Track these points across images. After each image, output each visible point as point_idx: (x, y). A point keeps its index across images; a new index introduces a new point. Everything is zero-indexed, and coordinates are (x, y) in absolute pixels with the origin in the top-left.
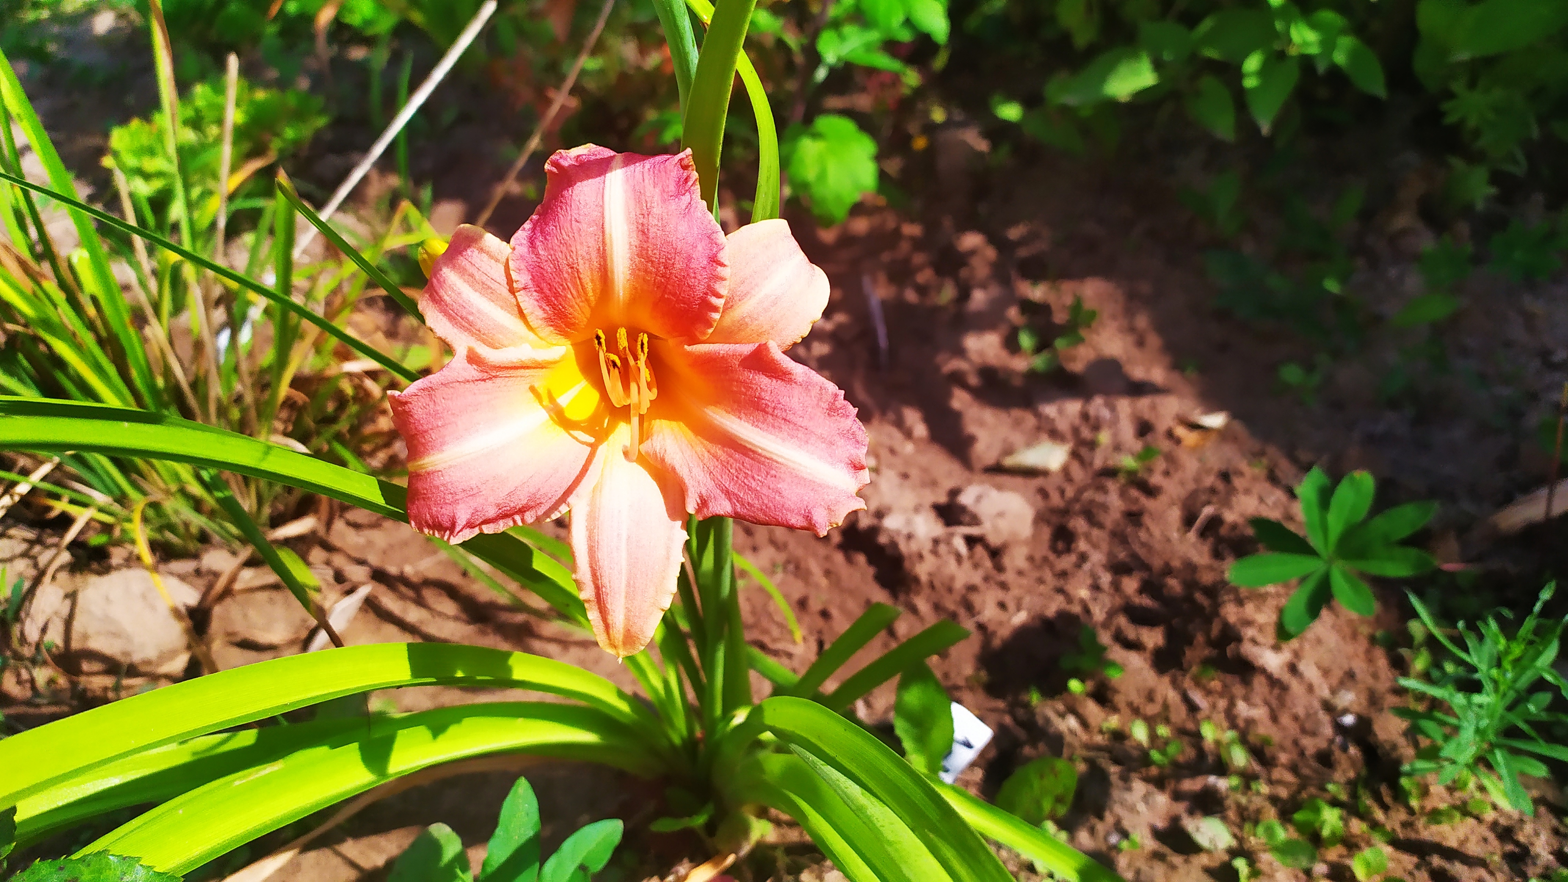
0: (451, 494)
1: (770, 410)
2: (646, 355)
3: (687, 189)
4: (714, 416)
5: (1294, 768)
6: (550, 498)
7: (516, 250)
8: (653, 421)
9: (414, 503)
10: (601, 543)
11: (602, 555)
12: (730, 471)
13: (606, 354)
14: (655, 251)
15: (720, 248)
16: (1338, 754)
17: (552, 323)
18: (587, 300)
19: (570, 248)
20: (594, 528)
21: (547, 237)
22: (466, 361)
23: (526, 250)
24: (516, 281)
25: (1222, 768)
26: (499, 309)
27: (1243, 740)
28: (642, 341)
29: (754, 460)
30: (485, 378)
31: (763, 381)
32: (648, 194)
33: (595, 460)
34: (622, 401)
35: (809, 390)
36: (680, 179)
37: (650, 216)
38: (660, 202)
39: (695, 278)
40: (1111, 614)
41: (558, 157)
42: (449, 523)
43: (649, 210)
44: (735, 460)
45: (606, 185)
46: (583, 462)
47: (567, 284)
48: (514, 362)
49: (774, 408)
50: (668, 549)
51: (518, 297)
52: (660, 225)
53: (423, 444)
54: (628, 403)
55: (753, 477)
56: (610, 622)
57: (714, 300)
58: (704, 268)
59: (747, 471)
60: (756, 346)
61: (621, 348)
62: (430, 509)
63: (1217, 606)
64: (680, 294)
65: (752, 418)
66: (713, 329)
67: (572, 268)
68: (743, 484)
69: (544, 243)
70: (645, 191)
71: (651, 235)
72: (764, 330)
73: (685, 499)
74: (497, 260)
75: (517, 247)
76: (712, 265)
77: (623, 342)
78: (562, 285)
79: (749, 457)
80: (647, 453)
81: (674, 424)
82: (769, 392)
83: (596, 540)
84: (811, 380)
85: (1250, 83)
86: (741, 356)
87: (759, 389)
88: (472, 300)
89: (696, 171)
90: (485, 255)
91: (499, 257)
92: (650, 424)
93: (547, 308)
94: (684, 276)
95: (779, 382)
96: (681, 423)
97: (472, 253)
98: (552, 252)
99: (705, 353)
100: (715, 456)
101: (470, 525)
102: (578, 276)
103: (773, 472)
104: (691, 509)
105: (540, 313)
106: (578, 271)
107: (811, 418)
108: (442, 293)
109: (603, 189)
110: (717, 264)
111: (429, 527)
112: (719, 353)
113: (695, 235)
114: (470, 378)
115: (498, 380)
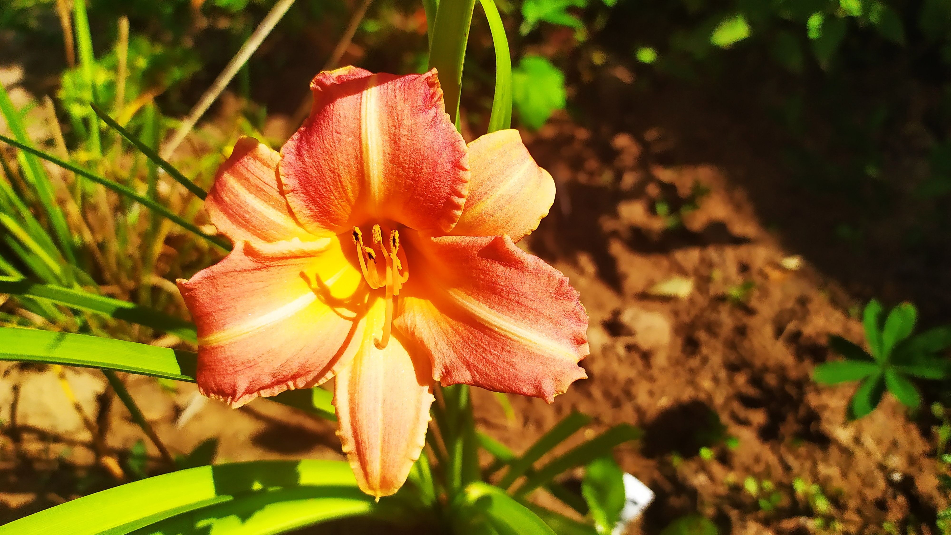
0: (232, 366)
1: (505, 295)
2: (398, 248)
3: (433, 103)
4: (457, 297)
5: (859, 512)
6: (318, 367)
7: (285, 158)
8: (405, 298)
9: (201, 373)
10: (360, 405)
11: (362, 416)
12: (470, 346)
13: (363, 247)
14: (405, 158)
15: (462, 155)
16: (890, 502)
17: (318, 219)
18: (348, 200)
19: (332, 157)
20: (355, 393)
21: (312, 146)
22: (243, 253)
23: (294, 158)
24: (286, 185)
25: (810, 513)
26: (271, 208)
27: (824, 491)
28: (394, 237)
29: (492, 338)
30: (259, 267)
31: (499, 269)
32: (399, 108)
33: (357, 332)
34: (378, 284)
35: (539, 277)
36: (427, 95)
37: (401, 127)
38: (409, 115)
39: (440, 181)
40: (728, 400)
41: (321, 77)
42: (231, 390)
43: (400, 122)
44: (475, 337)
45: (362, 101)
46: (346, 335)
47: (329, 187)
48: (284, 254)
49: (509, 293)
50: (418, 410)
51: (287, 198)
52: (409, 135)
53: (207, 324)
54: (384, 286)
55: (490, 352)
56: (369, 471)
57: (457, 200)
58: (448, 172)
59: (485, 346)
60: (493, 239)
61: (376, 242)
62: (214, 378)
63: (802, 394)
64: (427, 195)
65: (489, 300)
66: (456, 224)
67: (334, 173)
68: (481, 357)
69: (308, 152)
70: (396, 106)
71: (402, 144)
72: (499, 225)
73: (432, 369)
74: (269, 167)
75: (286, 155)
76: (455, 170)
77: (378, 237)
78: (325, 188)
79: (486, 334)
80: (400, 326)
81: (423, 302)
82: (504, 279)
83: (357, 402)
84: (541, 268)
85: (813, 34)
86: (480, 248)
87: (495, 275)
88: (247, 201)
89: (441, 88)
90: (258, 162)
91: (271, 164)
92: (403, 301)
93: (314, 207)
94: (430, 179)
95: (513, 269)
96: (429, 301)
97: (248, 161)
98: (316, 160)
99: (449, 244)
100: (457, 332)
101: (249, 391)
102: (339, 179)
103: (508, 348)
104: (437, 377)
105: (307, 211)
106: (339, 176)
107: (540, 302)
108: (223, 195)
109: (360, 104)
110: (459, 169)
111: (215, 393)
112: (461, 244)
113: (440, 144)
114: (247, 268)
115: (272, 269)
